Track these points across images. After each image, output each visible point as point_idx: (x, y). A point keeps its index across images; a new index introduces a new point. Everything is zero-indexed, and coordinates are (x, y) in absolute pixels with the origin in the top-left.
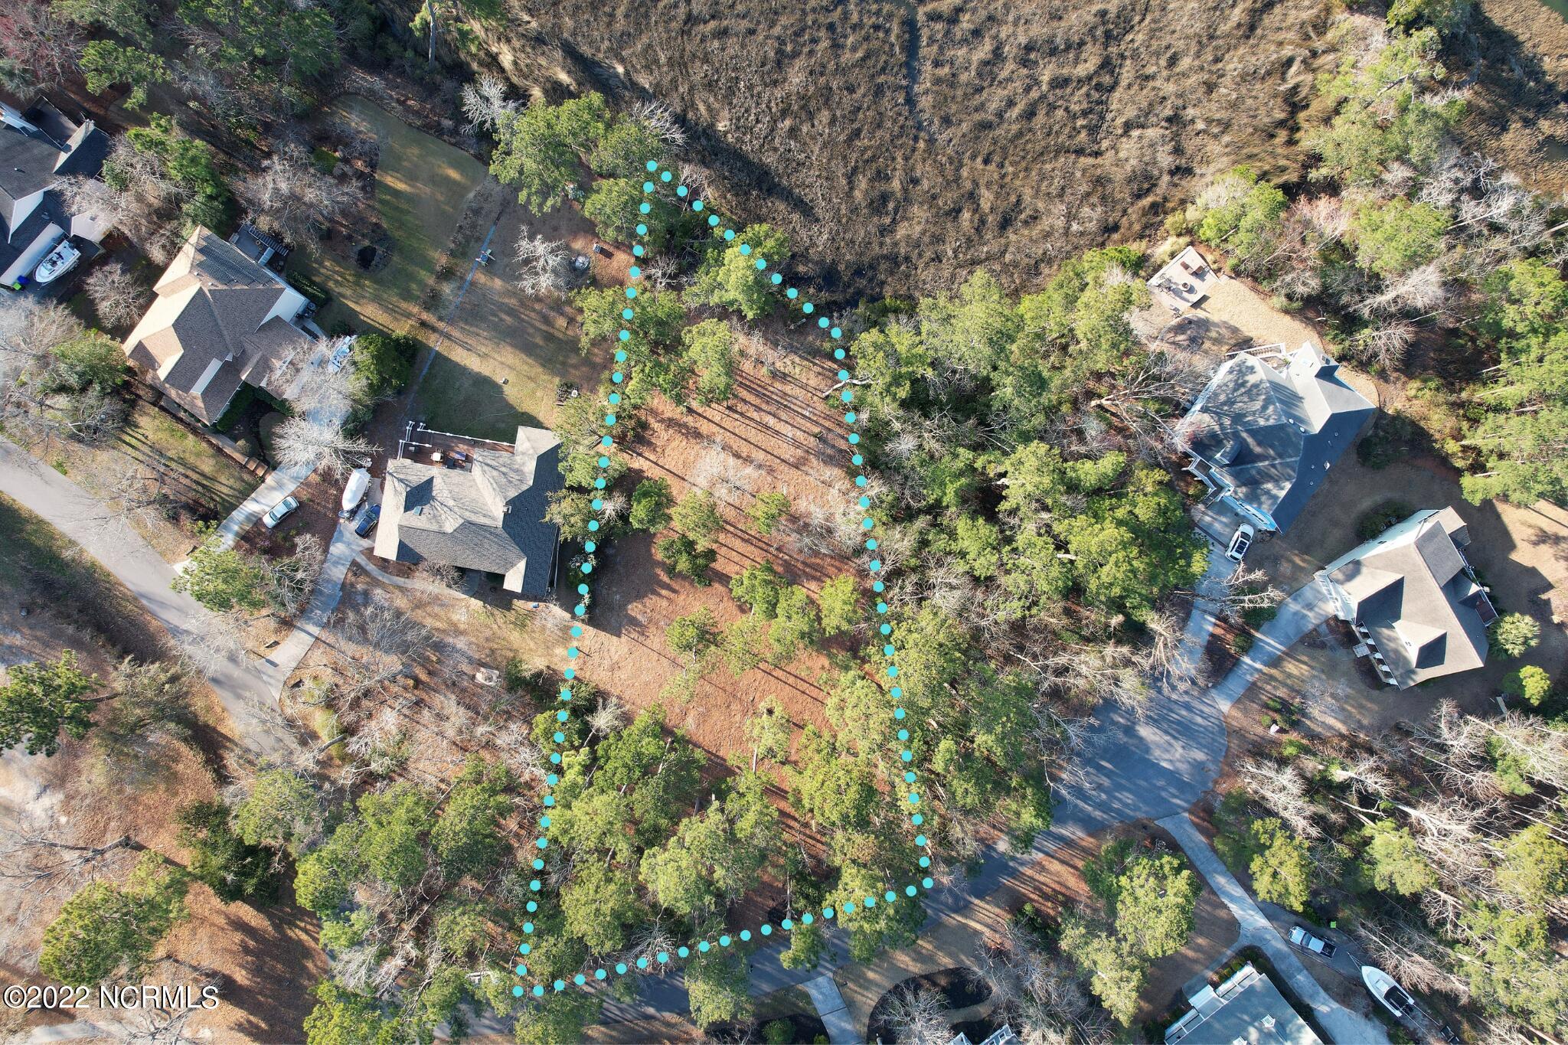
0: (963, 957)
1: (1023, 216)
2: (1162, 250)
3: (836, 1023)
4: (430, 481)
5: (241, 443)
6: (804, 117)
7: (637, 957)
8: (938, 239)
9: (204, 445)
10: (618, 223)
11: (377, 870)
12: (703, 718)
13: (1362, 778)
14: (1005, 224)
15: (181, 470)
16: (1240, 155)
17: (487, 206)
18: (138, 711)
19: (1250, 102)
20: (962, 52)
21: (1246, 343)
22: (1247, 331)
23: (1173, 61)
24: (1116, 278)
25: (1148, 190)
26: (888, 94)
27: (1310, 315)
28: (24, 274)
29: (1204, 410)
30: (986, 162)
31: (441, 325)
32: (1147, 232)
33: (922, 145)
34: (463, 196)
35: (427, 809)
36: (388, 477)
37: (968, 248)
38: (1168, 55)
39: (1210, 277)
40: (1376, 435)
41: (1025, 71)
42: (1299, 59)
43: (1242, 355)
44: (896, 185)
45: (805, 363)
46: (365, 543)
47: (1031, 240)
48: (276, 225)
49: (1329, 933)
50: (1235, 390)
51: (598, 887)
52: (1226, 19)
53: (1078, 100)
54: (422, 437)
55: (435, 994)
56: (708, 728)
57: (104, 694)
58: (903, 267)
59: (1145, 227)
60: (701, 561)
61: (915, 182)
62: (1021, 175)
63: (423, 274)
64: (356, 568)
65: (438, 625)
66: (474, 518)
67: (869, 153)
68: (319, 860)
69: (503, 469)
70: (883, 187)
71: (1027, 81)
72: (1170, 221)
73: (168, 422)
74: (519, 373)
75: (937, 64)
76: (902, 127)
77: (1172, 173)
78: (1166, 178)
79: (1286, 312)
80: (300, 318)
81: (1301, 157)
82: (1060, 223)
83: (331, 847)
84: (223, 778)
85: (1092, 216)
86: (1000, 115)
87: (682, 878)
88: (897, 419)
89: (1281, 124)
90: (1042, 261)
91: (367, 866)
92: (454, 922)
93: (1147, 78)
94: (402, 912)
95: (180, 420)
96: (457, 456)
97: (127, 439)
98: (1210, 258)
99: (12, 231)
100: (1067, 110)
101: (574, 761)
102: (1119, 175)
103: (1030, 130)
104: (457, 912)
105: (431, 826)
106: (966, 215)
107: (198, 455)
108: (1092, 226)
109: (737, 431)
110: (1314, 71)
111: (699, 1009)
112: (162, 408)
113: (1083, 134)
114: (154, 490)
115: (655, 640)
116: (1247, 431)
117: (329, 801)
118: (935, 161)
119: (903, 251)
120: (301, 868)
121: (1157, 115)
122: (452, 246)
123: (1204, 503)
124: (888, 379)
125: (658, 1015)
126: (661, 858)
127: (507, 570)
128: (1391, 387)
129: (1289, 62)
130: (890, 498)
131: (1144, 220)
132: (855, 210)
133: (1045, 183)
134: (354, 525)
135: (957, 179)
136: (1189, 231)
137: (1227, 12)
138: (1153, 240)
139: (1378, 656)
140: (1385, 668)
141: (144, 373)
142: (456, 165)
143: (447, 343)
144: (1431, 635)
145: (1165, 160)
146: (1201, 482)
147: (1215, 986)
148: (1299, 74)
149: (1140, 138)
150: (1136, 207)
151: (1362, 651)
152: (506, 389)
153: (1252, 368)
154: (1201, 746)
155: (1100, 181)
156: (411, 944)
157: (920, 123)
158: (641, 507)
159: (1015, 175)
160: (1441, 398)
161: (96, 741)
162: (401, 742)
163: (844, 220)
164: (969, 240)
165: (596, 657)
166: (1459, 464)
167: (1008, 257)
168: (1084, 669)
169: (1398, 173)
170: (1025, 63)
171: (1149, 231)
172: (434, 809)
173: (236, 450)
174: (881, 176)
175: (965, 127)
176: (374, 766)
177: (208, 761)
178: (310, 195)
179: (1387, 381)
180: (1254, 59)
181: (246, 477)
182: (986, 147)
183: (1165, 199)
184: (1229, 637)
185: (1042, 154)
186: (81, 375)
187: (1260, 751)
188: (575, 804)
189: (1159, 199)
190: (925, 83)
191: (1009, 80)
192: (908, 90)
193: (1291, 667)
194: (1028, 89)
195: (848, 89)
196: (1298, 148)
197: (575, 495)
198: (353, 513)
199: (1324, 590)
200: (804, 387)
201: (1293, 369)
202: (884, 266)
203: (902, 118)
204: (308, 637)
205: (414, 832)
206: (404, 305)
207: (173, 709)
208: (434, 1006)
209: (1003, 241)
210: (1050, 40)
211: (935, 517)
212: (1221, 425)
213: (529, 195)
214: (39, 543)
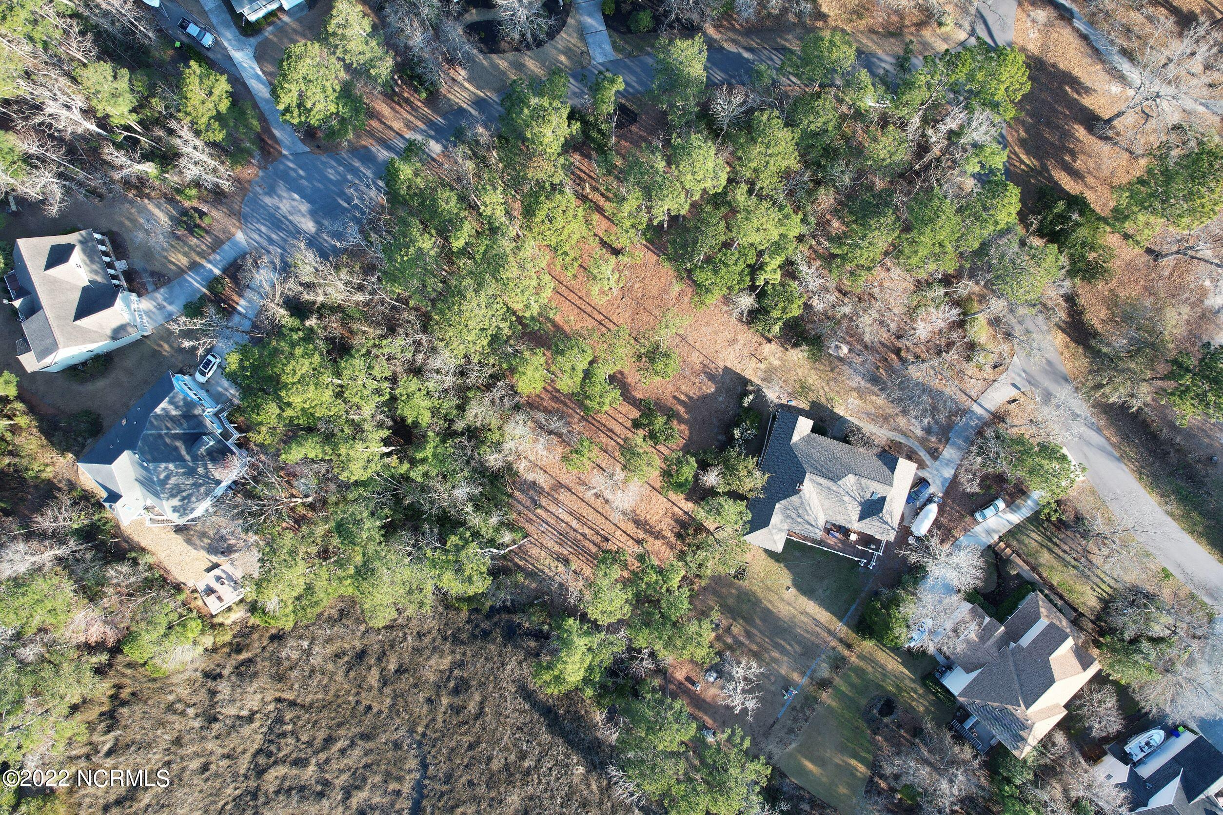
0: (484, 62)
1: (346, 659)
2: (238, 614)
3: (594, 23)
4: (862, 518)
5: (1014, 573)
6: (512, 766)
7: (745, 102)
8: (418, 651)
9: (1045, 575)
10: (669, 713)
11: (949, 208)
12: (664, 290)
13: (130, 162)
14: (361, 655)
15: (1068, 558)
16: (162, 683)
17: (783, 734)
18: (1132, 365)
19: (147, 725)
20: (376, 800)
21: (180, 530)
22: (179, 539)
23: (205, 767)
24: (271, 602)
25: (242, 664)
26: (441, 775)
27: (125, 545)
28: (1173, 738)
29: (218, 482)
30: (369, 708)
31: (834, 643)
32: (247, 630)
33: (420, 729)
34: (801, 745)
35: (901, 252)
36: (896, 526)
37: (394, 640)
38: (207, 774)
39: (201, 587)
40: (84, 438)
41: (327, 776)
42: (101, 755)
43: (181, 522)
44: (445, 701)
45: (540, 567)
46: (923, 474)
47: (342, 639)
48: (957, 749)
49: (184, 39)
50: (190, 495)
51: (766, 166)
52: (156, 796)
53: (288, 747)
54: (863, 554)
55: (918, 96)
56: (663, 280)
57: (1158, 383)
58: (450, 632)
59: (248, 635)
60: (645, 421)
61: (429, 700)
62: (343, 692)
63: (844, 688)
64: (935, 454)
65: (874, 398)
66: (830, 484)
67: (463, 730)
68: (996, 223)
69: (799, 520)
70: (457, 701)
71: (326, 768)
72: (228, 637)
73: (1073, 598)
74: (777, 594)
75: (398, 793)
76: (434, 746)
77: (220, 676)
78: (226, 672)
79: (143, 550)
80: (949, 667)
81: (112, 673)
82: (316, 649)
83: (985, 233)
84: (1070, 299)
85: (290, 651)
86: (353, 744)
87: (692, 165)
88: (467, 513)
89: (124, 703)
90: (336, 621)
91: (958, 211)
92: (892, 154)
93: (228, 756)
94: (937, 167)
95: (1061, 597)
96: (837, 534)
97: (1108, 589)
98: (199, 603)
99: (1178, 779)
100: (298, 740)
101: (772, 274)
102: (263, 681)
103: (330, 728)
104: (888, 161)
105: (899, 237)
106: (392, 667)
107: (1051, 568)
108: (291, 642)
109: (604, 520)
110: (90, 743)
111: (701, 51)
112: (1075, 610)
113: (288, 717)
114: (1092, 546)
115: (696, 359)
116: (184, 461)
117: (982, 269)
118: (411, 715)
119: (448, 646)
120: (1014, 218)
121: (225, 725)
122: (816, 706)
123: (232, 404)
124: (464, 553)
125: (741, 50)
126: (708, 184)
127: (809, 435)
128: (66, 475)
129: (109, 753)
130: (483, 449)
131: (248, 641)
132: (482, 685)
133: (324, 683)
134: (932, 490)
135: (395, 697)
136: (213, 626)
137: (154, 802)
138: (244, 623)
139: (107, 259)
140: (103, 248)
141: (1086, 642)
142: (802, 772)
143: (832, 628)
144: (57, 271)
145: (224, 688)
146: (231, 422)
147: (281, 8)
148: (104, 743)
149: (242, 708)
150: (254, 652)
151: (121, 265)
152: (789, 583)
153: (174, 511)
154: (264, 207)
155: (280, 678)
156: (931, 140)
157: (419, 747)
158: (685, 476)
159: (348, 693)
160: (25, 462)
161: (1171, 346)
162: (917, 307)
163: (492, 678)
164: (392, 646)
165: (746, 353)
166: (19, 406)
167: (363, 628)
168: (341, 286)
169: (29, 653)
170: (327, 783)
171: (246, 632)
172: (895, 252)
173: (1019, 567)
174: (456, 710)
175: (383, 738)
176: (942, 291)
177: (1081, 313)
178: (924, 771)
179: (70, 481)
180: (138, 760)
181: (1015, 544)
182: (368, 720)
183: (229, 655)
184: (228, 292)
185: (324, 707)
186: (1138, 651)
187: (217, 196)
188: (777, 238)
189: (234, 656)
190: (410, 779)
191: (341, 771)
192: (424, 776)
193: (183, 261)
194: (327, 761)
195: (473, 784)
196: (114, 681)
197: (741, 491)
198: (930, 500)
199: (145, 319)
200: (544, 547)
201: (142, 504)
202: (464, 636)
203: (433, 753)
204: (983, 403)
205: (914, 234)
206: (862, 664)
207: (1103, 363)
208: (919, 87)
209: (365, 642)
210: (303, 799)
211: (449, 427)
212: (206, 468)
213: (741, 744)
214: (1194, 514)
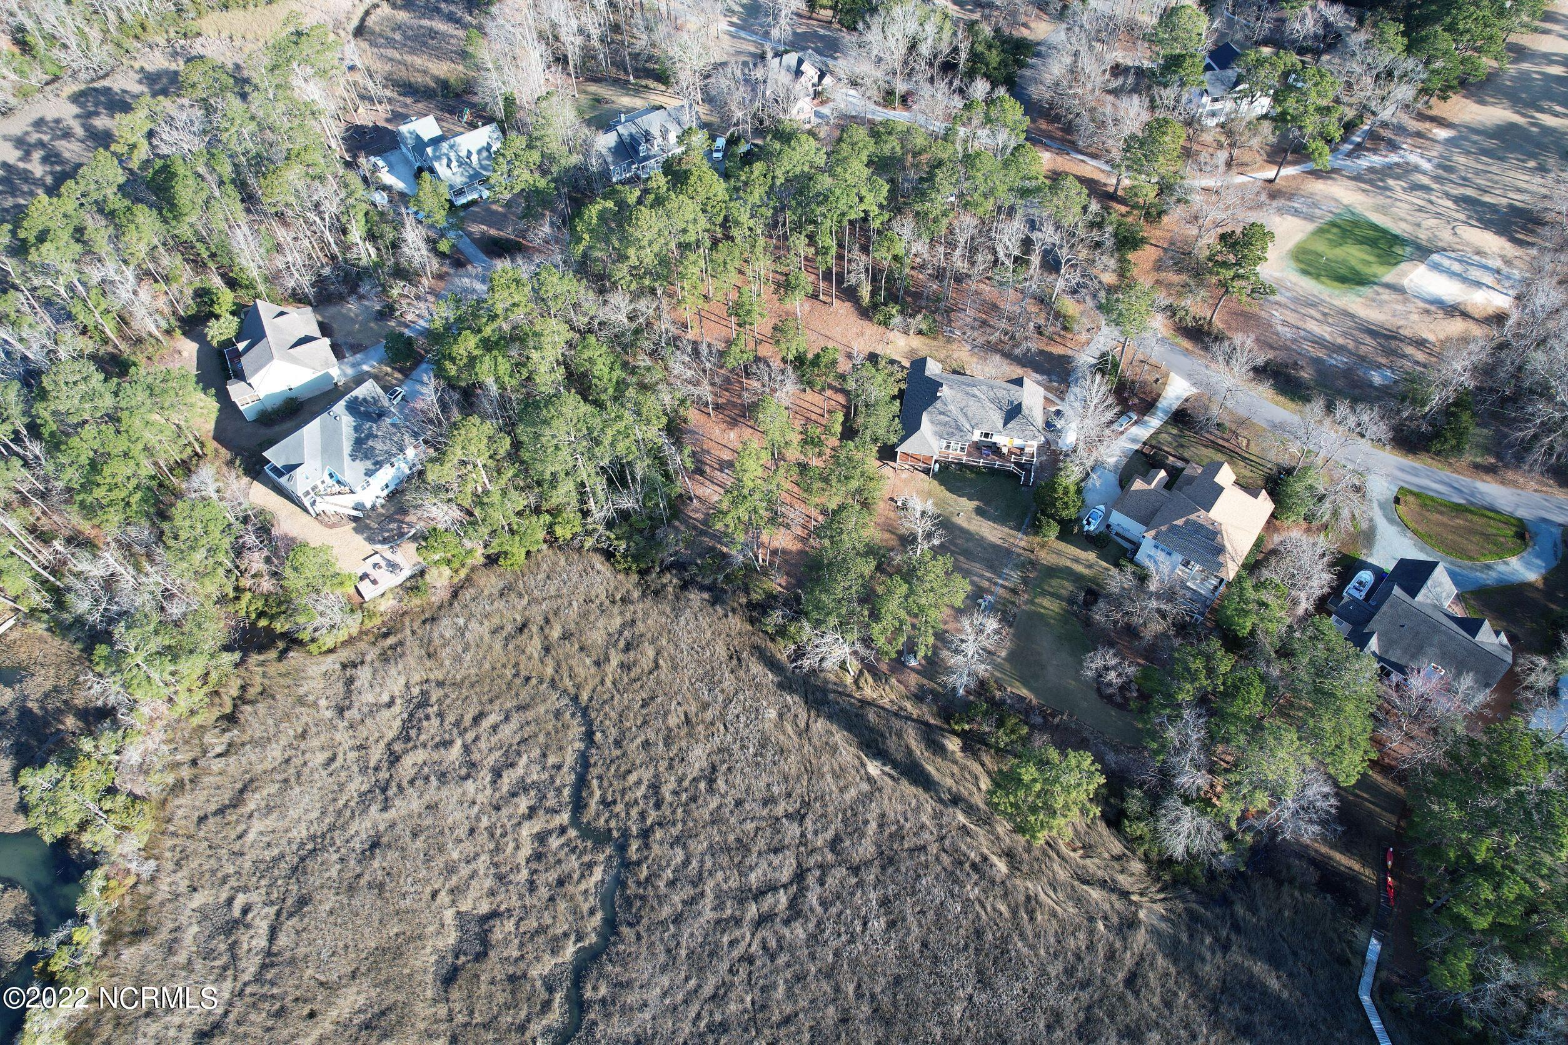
1: (505, 632)
2: (392, 600)
4: (1006, 430)
8: (584, 615)
14: (522, 628)
19: (270, 721)
20: (532, 778)
25: (387, 649)
26: (610, 741)
37: (558, 608)
38: (333, 768)
39: (355, 574)
41: (474, 757)
44: (614, 662)
47: (502, 614)
53: (430, 730)
54: (1019, 467)
58: (618, 595)
61: (597, 663)
64: (1061, 396)
67: (635, 687)
70: (627, 658)
71: (474, 748)
72: (377, 623)
75: (558, 767)
76: (602, 710)
77: (362, 663)
78: (369, 659)
80: (1137, 549)
82: (473, 625)
85: (444, 630)
86: (507, 718)
93: (359, 748)
96: (990, 453)
98: (351, 589)
100: (443, 721)
102: (410, 661)
103: (482, 703)
106: (556, 633)
108: (445, 622)
113: (434, 699)
119: (616, 609)
121: (360, 712)
131: (399, 626)
132: (654, 640)
133: (479, 657)
135: (558, 664)
138: (396, 609)
143: (1012, 539)
145: (364, 674)
148: (215, 744)
149: (381, 694)
150: (403, 636)
159: (504, 666)
164: (556, 614)
167: (525, 601)
170: (473, 765)
171: (397, 618)
174: (625, 667)
175: (542, 708)
182: (525, 694)
185: (476, 682)
190: (573, 751)
191: (492, 750)
194: (476, 740)
195: (649, 745)
203: (600, 718)
204: (1089, 355)
209: (527, 614)
210: (443, 784)
